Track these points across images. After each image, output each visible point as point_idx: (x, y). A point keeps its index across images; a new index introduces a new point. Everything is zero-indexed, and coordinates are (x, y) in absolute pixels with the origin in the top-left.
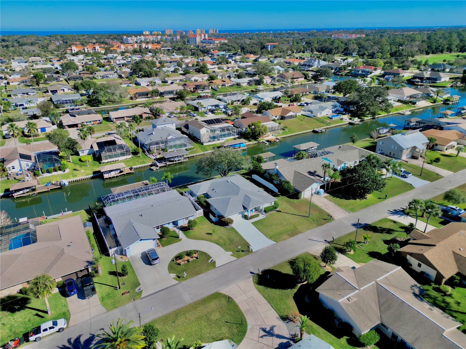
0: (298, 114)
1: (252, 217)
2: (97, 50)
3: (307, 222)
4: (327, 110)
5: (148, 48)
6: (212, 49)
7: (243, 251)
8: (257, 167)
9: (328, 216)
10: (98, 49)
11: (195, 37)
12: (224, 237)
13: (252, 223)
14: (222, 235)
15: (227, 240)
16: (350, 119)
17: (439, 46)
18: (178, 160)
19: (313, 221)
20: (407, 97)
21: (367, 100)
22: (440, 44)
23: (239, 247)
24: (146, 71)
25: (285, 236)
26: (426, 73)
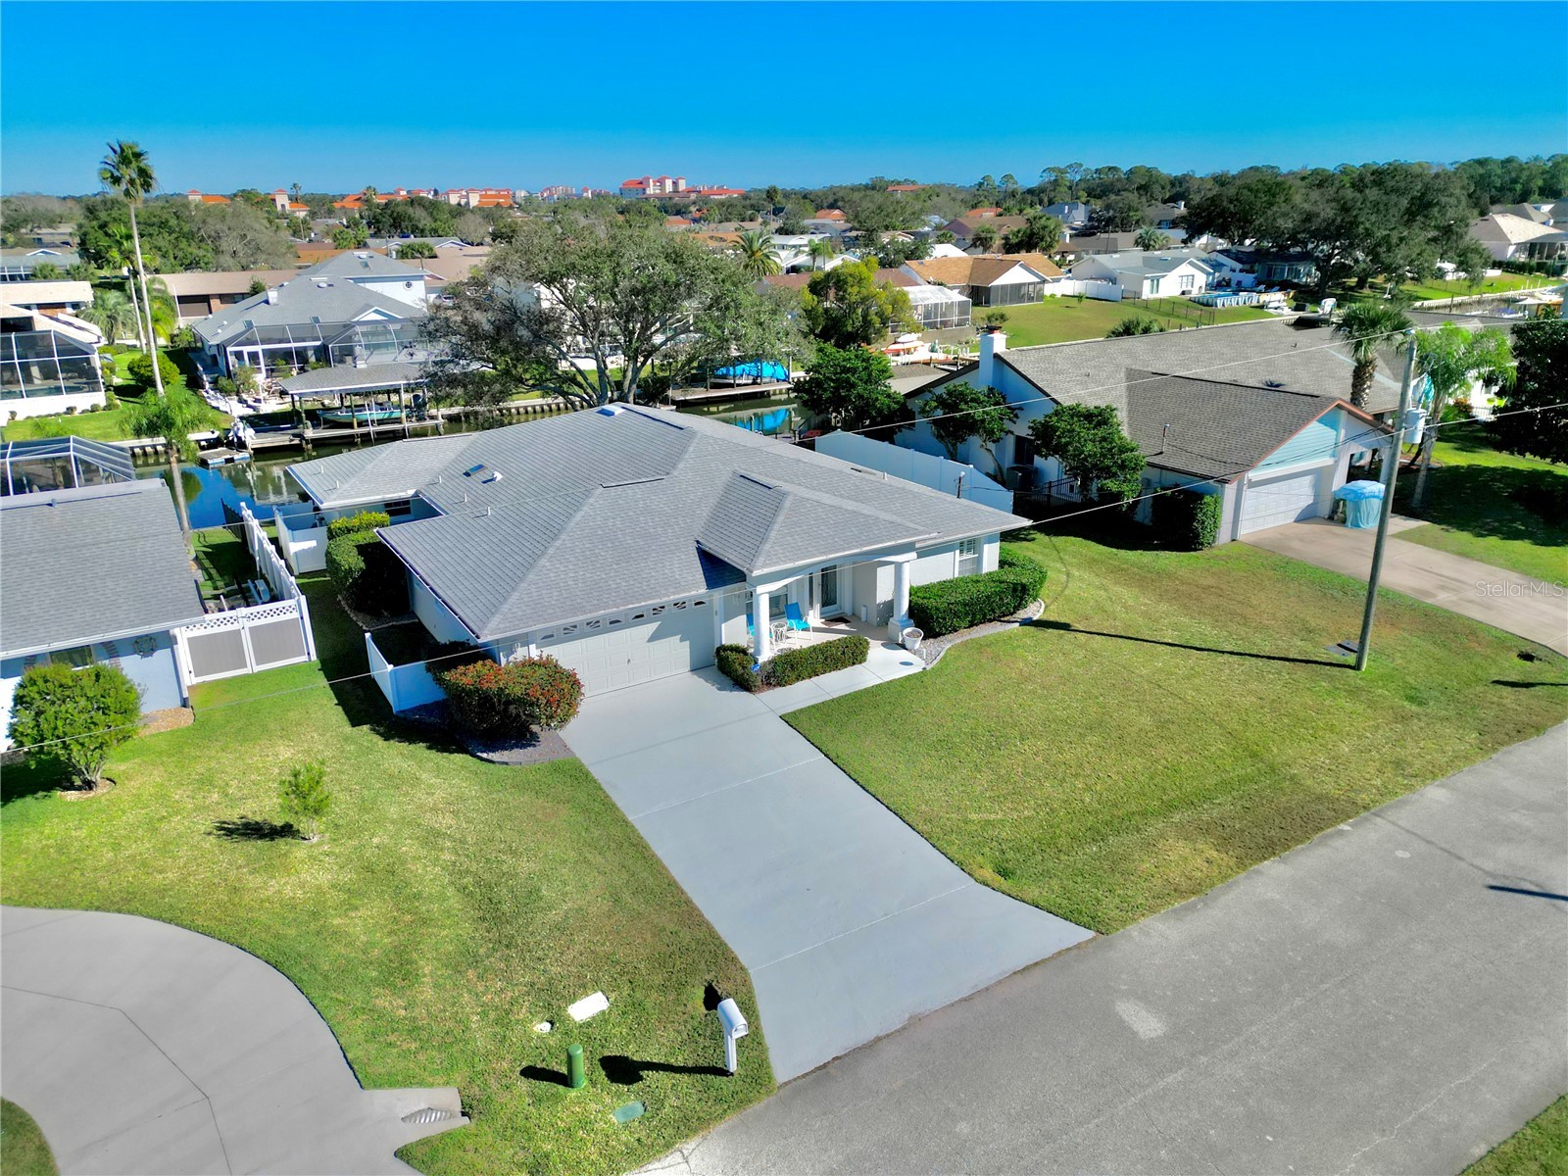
0: (1049, 289)
1: (790, 668)
2: (279, 208)
3: (1360, 708)
4: (1185, 269)
5: (468, 203)
6: (694, 203)
7: (622, 1070)
8: (853, 370)
9: (1527, 657)
10: (283, 206)
11: (640, 186)
12: (428, 874)
13: (790, 720)
14: (409, 847)
15: (454, 901)
16: (1296, 309)
17: (1515, 181)
18: (381, 422)
19: (1411, 699)
20: (1520, 247)
21: (1373, 218)
22: (1513, 175)
23: (587, 1007)
24: (421, 226)
25: (1185, 856)
26: (1536, 208)
